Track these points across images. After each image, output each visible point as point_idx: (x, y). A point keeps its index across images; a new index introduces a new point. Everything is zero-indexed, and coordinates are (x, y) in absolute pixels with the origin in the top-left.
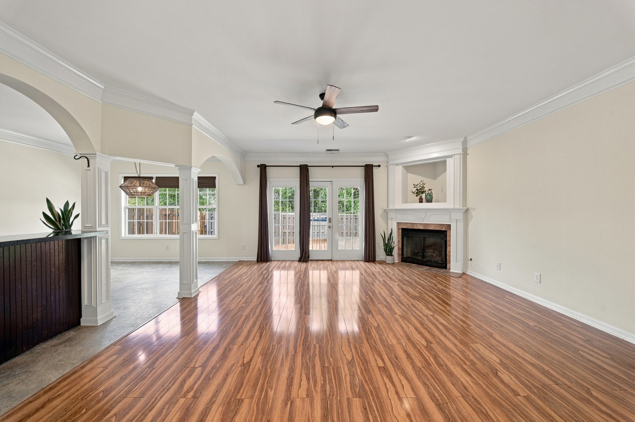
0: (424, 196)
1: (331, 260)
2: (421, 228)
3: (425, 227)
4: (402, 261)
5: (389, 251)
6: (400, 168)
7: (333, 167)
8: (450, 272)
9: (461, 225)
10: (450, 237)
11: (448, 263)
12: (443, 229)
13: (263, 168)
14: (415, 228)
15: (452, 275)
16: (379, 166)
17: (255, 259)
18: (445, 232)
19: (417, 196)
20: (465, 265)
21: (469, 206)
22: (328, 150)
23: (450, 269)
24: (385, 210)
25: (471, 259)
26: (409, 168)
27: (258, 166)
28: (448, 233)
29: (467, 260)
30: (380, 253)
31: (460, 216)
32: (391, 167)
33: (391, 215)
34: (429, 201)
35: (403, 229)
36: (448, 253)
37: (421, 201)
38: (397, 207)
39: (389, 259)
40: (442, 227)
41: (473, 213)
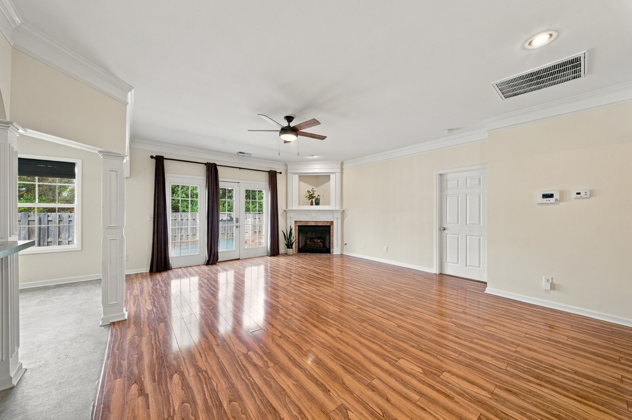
0: (314, 200)
1: (239, 259)
2: (313, 224)
3: (316, 223)
4: (298, 252)
5: (289, 245)
6: (297, 176)
7: (240, 168)
8: (333, 255)
9: (339, 221)
10: (333, 230)
11: (331, 248)
12: (328, 224)
13: (159, 161)
14: (308, 224)
15: (334, 256)
16: (281, 173)
17: (147, 269)
18: (330, 226)
19: (309, 200)
20: (342, 249)
21: (345, 208)
22: (240, 153)
23: (333, 252)
24: (285, 211)
25: (346, 244)
26: (304, 177)
27: (152, 157)
28: (331, 227)
29: (344, 244)
30: (282, 247)
31: (339, 215)
32: (290, 175)
33: (289, 215)
34: (317, 204)
35: (299, 226)
36: (331, 242)
37: (312, 204)
38: (294, 208)
39: (290, 251)
40: (328, 223)
41: (347, 213)
